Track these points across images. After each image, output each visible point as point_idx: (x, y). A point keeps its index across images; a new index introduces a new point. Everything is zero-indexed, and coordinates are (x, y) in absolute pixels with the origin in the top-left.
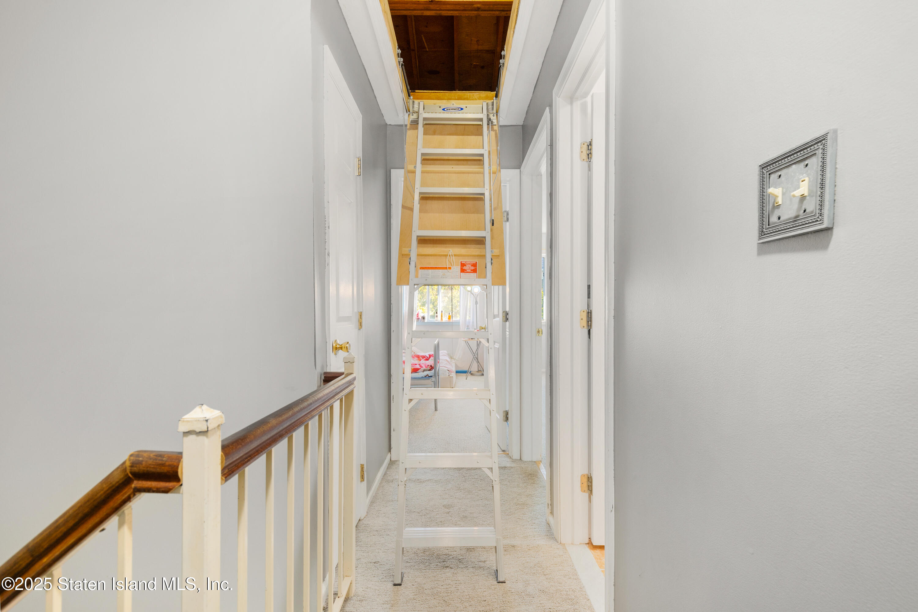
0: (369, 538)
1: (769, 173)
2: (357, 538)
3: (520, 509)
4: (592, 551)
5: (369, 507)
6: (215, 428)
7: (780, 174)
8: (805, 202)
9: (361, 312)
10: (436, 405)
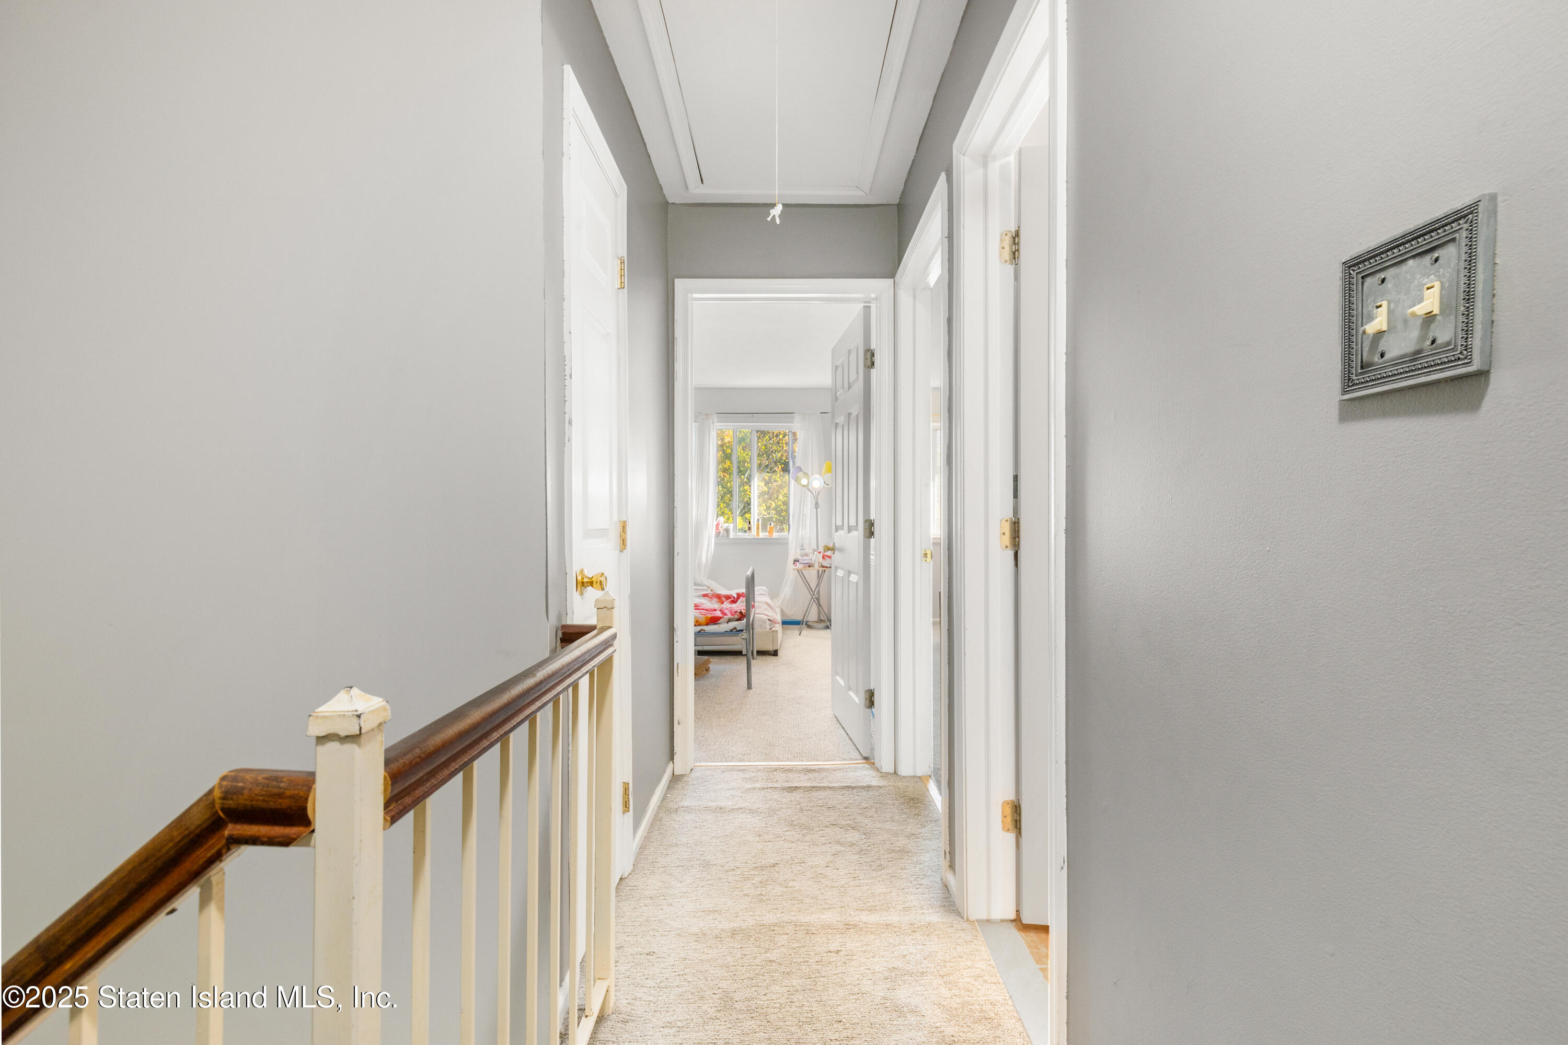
0: (637, 910)
1: (1362, 275)
2: (618, 911)
3: (896, 859)
4: (1022, 934)
5: (637, 856)
6: (373, 730)
7: (1383, 277)
8: (1433, 326)
9: (625, 522)
10: (750, 679)
